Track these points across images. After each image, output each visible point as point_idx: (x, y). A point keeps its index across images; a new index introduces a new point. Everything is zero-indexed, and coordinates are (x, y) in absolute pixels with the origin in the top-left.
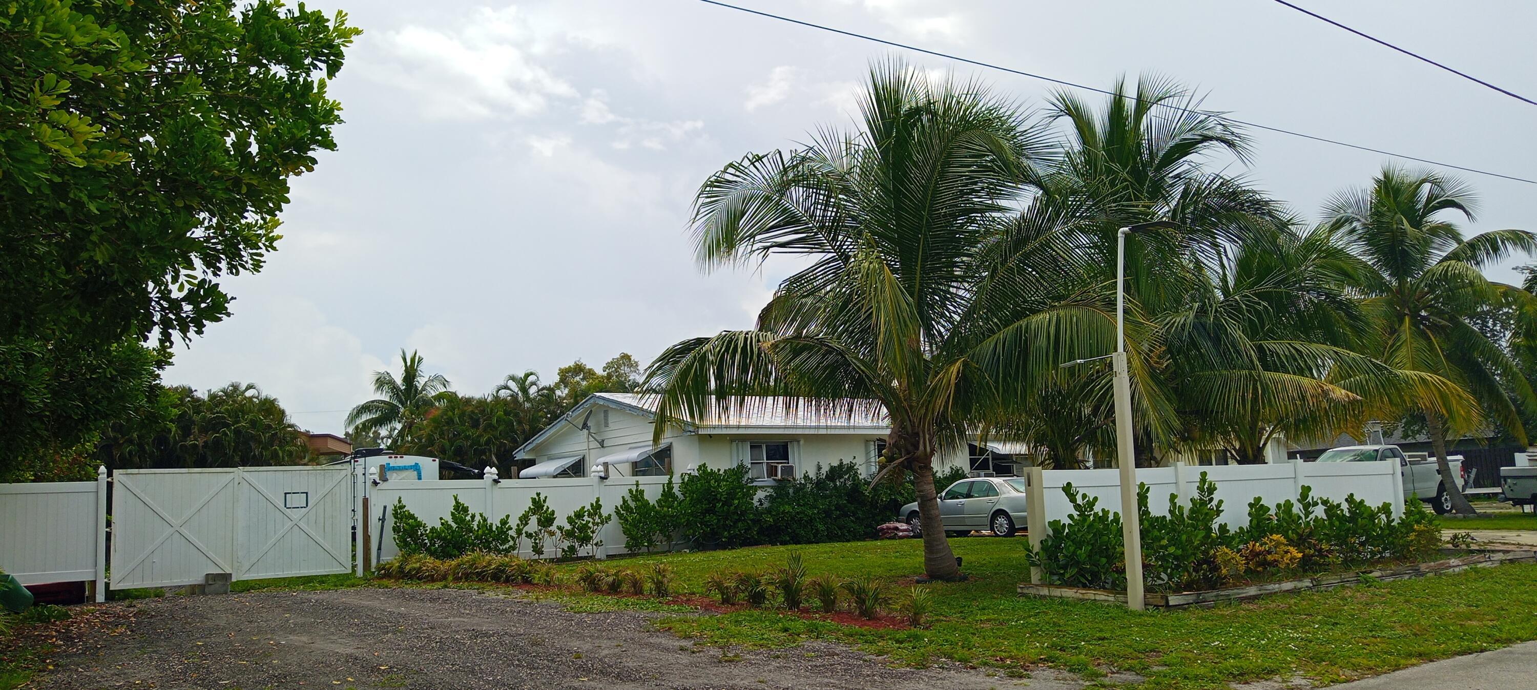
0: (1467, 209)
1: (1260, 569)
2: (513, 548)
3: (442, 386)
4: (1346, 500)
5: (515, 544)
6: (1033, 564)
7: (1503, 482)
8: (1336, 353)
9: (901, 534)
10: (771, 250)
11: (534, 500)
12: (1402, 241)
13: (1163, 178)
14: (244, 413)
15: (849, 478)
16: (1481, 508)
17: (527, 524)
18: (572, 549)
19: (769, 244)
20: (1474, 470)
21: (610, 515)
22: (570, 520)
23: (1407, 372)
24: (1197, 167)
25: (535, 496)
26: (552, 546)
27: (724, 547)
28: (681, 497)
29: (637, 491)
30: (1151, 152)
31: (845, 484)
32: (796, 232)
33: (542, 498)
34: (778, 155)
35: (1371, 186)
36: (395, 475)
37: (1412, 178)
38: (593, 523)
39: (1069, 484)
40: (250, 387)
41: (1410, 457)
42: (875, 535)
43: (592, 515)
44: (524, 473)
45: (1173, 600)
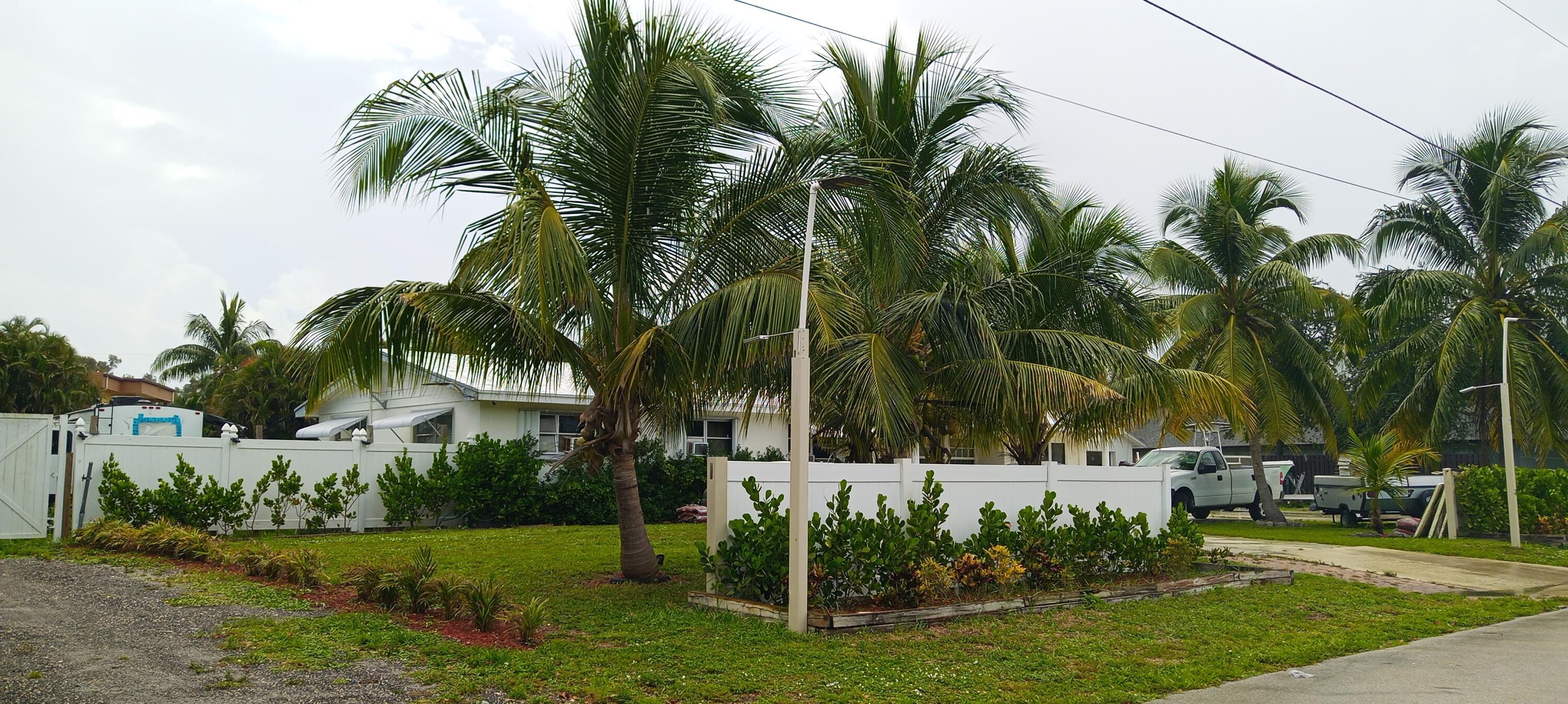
0: (1299, 210)
1: (973, 584)
2: (247, 517)
3: (264, 334)
4: (1098, 508)
5: (251, 511)
6: (708, 570)
7: (1316, 491)
8: (1106, 346)
9: (700, 517)
10: (457, 187)
11: (274, 463)
12: (1234, 238)
13: (935, 143)
14: (24, 350)
15: (652, 455)
16: (1292, 516)
17: (265, 490)
18: (318, 520)
19: (454, 181)
20: (1302, 477)
21: (367, 485)
22: (318, 488)
23: (1191, 372)
24: (974, 132)
25: (276, 459)
26: (295, 517)
27: (497, 524)
28: (455, 467)
29: (404, 459)
30: (926, 114)
31: (648, 462)
32: (484, 168)
33: (285, 461)
34: (457, 75)
35: (1211, 178)
36: (149, 427)
37: (1252, 174)
38: (347, 493)
39: (752, 479)
40: (38, 322)
41: (1228, 460)
42: (674, 518)
43: (347, 483)
44: (301, 432)
45: (839, 621)
